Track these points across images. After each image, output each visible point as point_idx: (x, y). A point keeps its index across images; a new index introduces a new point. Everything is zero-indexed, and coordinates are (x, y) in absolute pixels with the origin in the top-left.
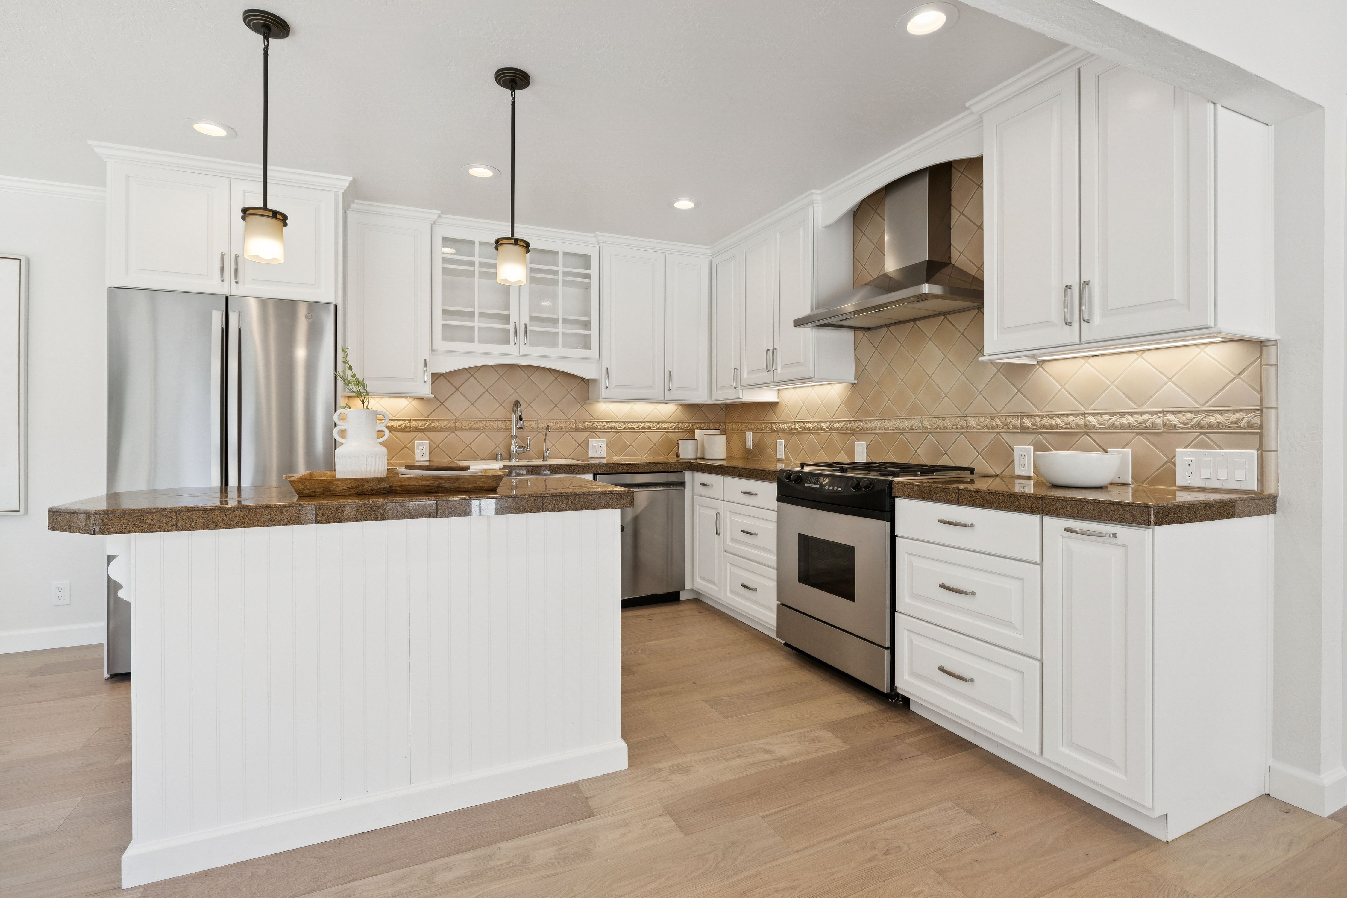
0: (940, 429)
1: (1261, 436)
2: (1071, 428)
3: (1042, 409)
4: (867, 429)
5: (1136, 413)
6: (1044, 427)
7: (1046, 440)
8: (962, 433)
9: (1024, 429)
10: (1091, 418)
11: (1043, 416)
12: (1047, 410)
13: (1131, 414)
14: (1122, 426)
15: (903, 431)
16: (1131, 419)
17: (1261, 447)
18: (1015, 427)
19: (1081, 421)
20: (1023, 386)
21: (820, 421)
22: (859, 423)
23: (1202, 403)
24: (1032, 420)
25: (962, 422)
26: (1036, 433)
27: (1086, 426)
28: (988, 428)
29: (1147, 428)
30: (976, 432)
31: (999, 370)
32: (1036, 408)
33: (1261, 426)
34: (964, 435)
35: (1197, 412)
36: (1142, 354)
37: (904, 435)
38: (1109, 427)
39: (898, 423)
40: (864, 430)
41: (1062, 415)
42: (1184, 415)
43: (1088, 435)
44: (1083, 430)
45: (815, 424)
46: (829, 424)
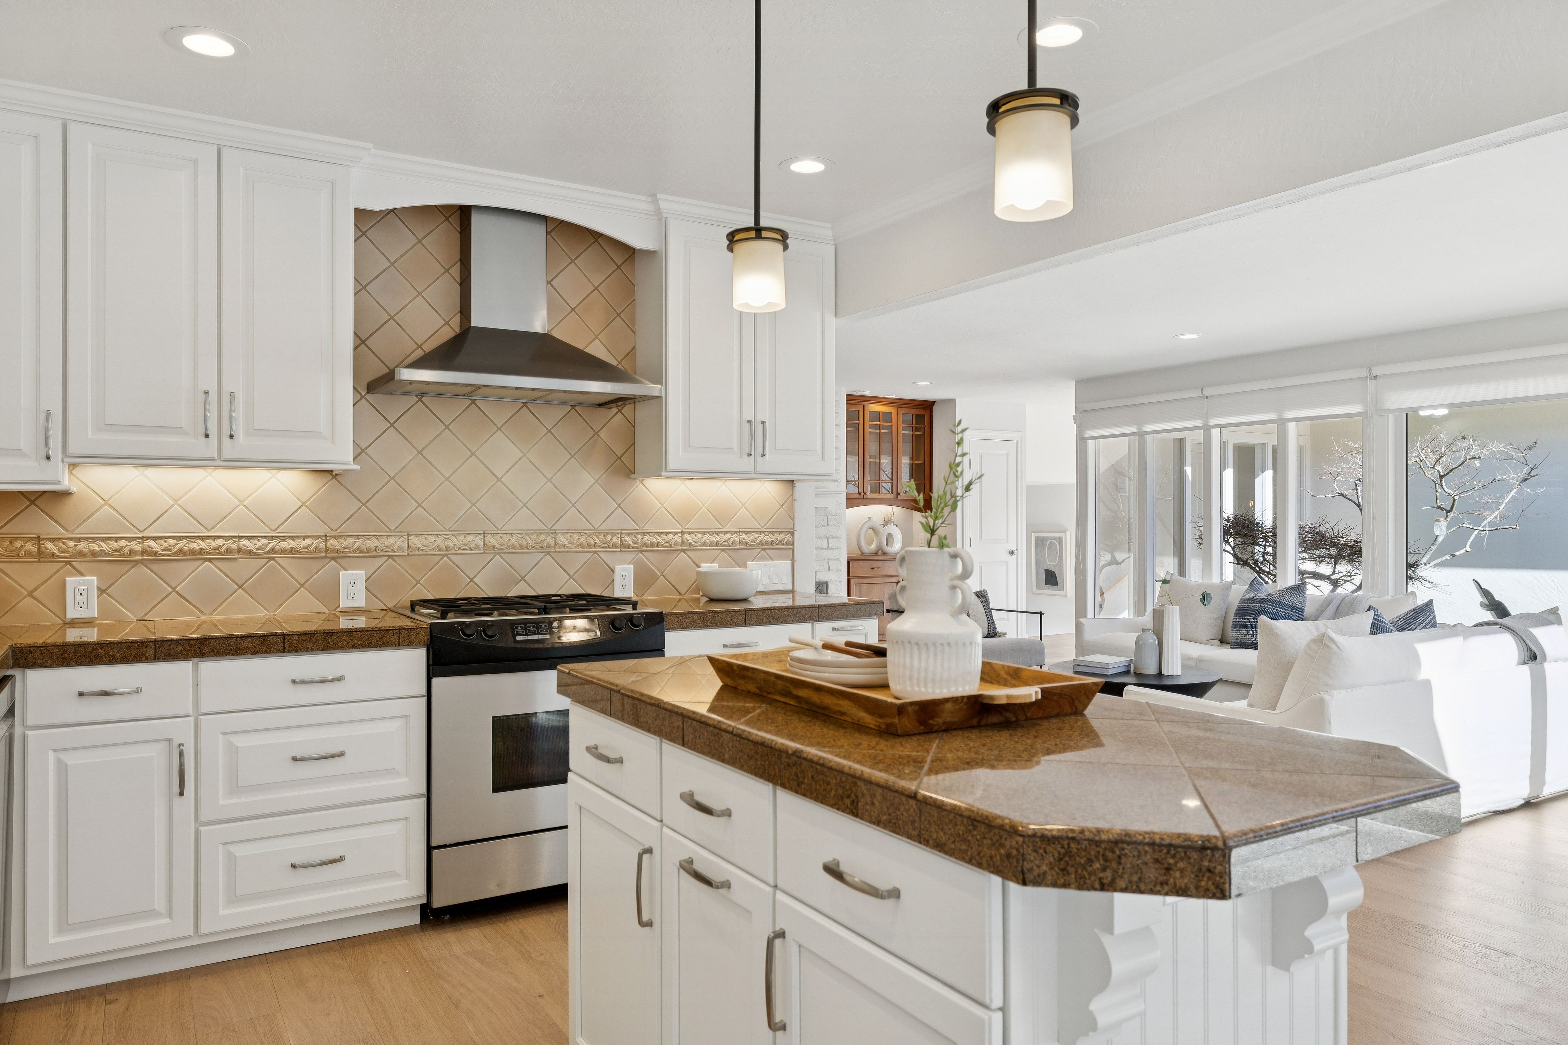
0: (514, 548)
1: (793, 550)
2: (671, 545)
3: (643, 527)
4: (369, 550)
5: (721, 532)
6: (645, 545)
7: (647, 558)
8: (548, 553)
9: (624, 547)
10: (687, 536)
11: (644, 534)
12: (648, 528)
13: (718, 533)
14: (711, 544)
15: (445, 553)
16: (718, 538)
17: (793, 560)
18: (615, 546)
19: (678, 538)
20: (623, 501)
21: (239, 537)
22: (350, 540)
23: (763, 525)
24: (634, 537)
25: (550, 540)
26: (636, 551)
27: (683, 543)
28: (583, 547)
29: (729, 545)
30: (568, 552)
31: (596, 481)
32: (637, 525)
33: (793, 544)
34: (550, 555)
35: (760, 533)
36: (725, 481)
37: (449, 558)
38: (702, 545)
39: (439, 541)
40: (361, 552)
41: (662, 533)
42: (752, 535)
43: (685, 553)
44: (680, 548)
45: (220, 542)
46: (264, 541)
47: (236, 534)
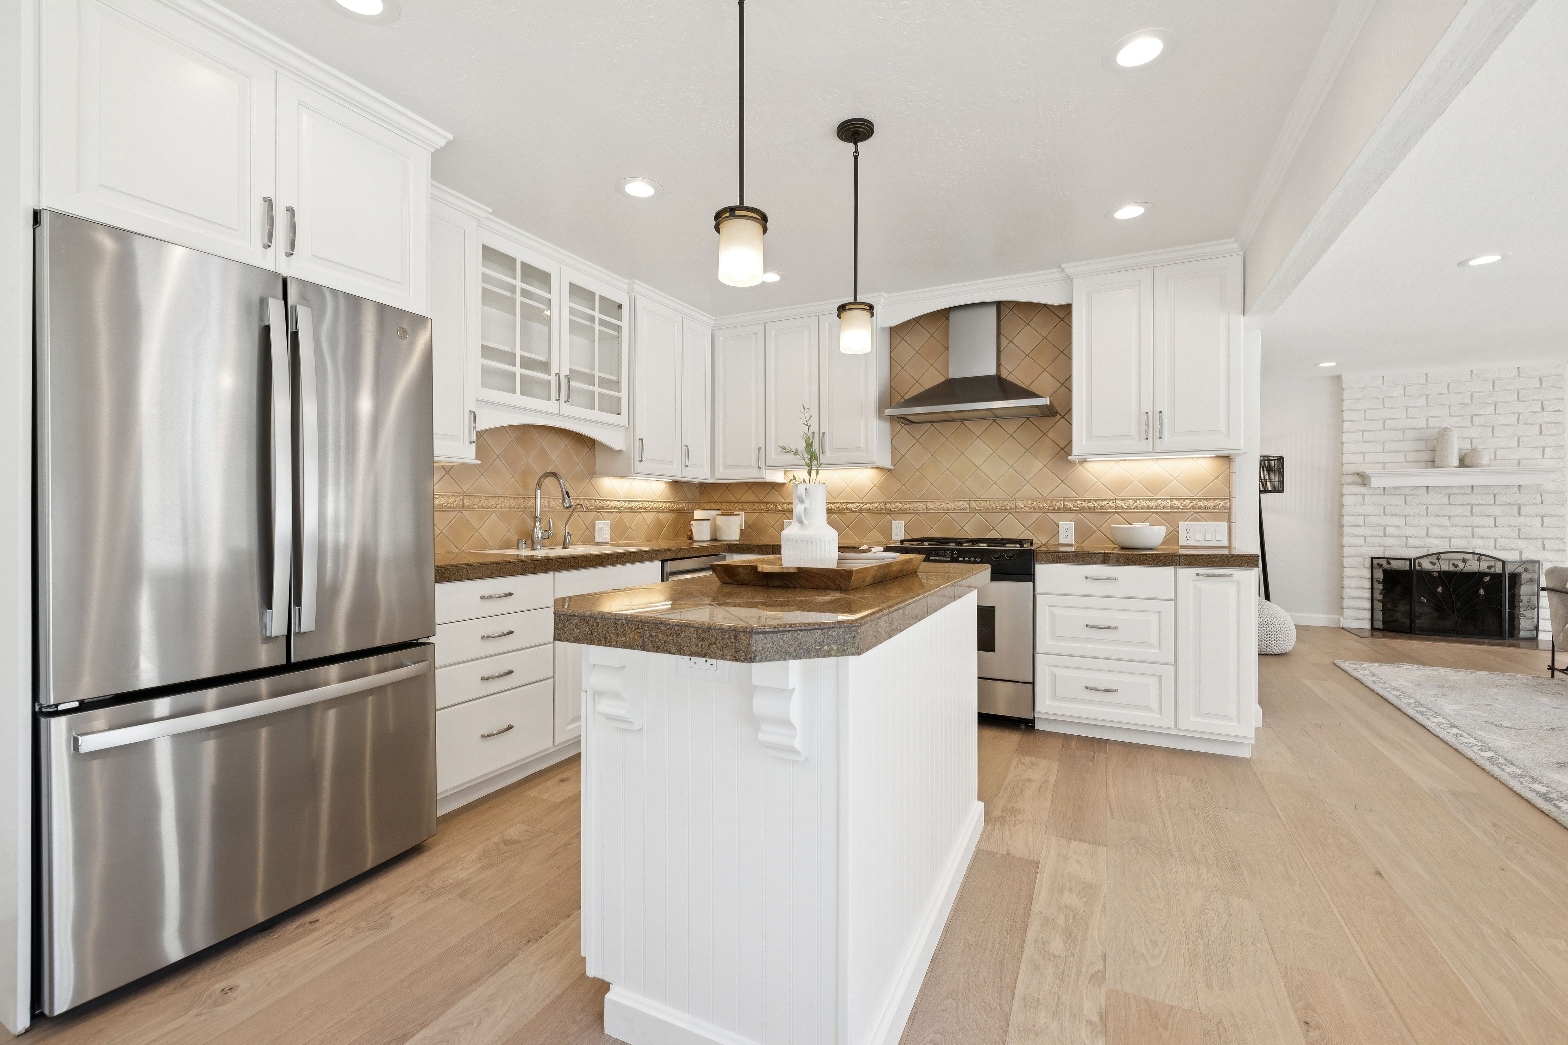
0: (988, 509)
1: (1230, 514)
2: (1105, 509)
3: (1082, 496)
4: (906, 510)
5: (1152, 499)
6: (1084, 508)
7: (1085, 518)
8: (1011, 513)
9: (1067, 510)
10: (1120, 502)
11: (1083, 501)
12: (1086, 496)
13: (1149, 500)
14: (1143, 508)
15: (947, 512)
16: (1149, 504)
17: (1229, 521)
18: (1059, 508)
19: (1112, 504)
20: (1066, 478)
21: (847, 502)
22: (896, 504)
23: (1195, 494)
24: (1074, 503)
25: (1011, 504)
26: (1076, 512)
27: (1116, 507)
28: (1035, 509)
29: (1160, 509)
30: (1024, 512)
31: (1045, 466)
32: (1077, 494)
33: (1230, 508)
34: (1012, 514)
35: (1192, 500)
36: (1157, 461)
37: (948, 515)
38: (1134, 509)
39: (943, 505)
40: (902, 510)
41: (1098, 500)
42: (1184, 501)
43: (1118, 514)
44: (1115, 511)
45: (839, 505)
46: (857, 504)
47: (846, 501)
